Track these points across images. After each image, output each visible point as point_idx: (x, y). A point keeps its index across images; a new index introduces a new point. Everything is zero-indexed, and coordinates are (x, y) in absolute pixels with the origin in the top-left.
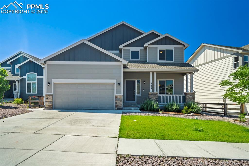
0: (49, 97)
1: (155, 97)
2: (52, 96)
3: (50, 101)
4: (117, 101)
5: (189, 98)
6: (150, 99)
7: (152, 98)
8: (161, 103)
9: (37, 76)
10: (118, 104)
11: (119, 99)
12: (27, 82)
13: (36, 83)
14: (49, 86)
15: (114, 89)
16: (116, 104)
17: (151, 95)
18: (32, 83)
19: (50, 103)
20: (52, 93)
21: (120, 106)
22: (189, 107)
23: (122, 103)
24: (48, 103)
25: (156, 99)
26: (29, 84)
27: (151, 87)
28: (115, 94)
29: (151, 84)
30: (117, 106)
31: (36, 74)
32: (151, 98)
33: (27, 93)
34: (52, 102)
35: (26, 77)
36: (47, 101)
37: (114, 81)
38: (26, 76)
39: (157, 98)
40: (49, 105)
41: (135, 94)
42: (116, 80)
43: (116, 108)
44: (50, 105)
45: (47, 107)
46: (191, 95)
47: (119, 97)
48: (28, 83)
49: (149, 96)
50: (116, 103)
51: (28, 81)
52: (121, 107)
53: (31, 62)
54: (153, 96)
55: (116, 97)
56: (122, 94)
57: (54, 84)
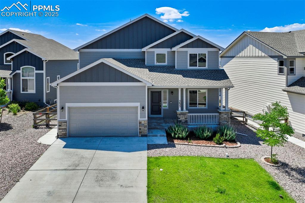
0: (63, 124)
1: (184, 117)
2: (66, 122)
3: (63, 128)
4: (141, 127)
5: (223, 118)
6: (179, 120)
7: (181, 118)
8: (191, 123)
9: (36, 70)
10: (142, 131)
11: (144, 125)
12: (22, 78)
13: (34, 79)
14: (62, 111)
15: (137, 113)
16: (140, 131)
17: (180, 115)
18: (29, 79)
19: (63, 130)
20: (66, 119)
21: (144, 133)
22: (222, 135)
23: (146, 129)
24: (61, 130)
25: (185, 120)
26: (25, 81)
27: (179, 105)
28: (139, 119)
29: (179, 101)
30: (141, 132)
31: (34, 69)
32: (179, 118)
33: (21, 92)
34: (66, 129)
35: (20, 72)
36: (61, 128)
37: (138, 104)
38: (20, 70)
39: (187, 118)
40: (62, 133)
41: (161, 106)
42: (139, 103)
43: (140, 135)
44: (64, 132)
45: (60, 135)
46: (225, 115)
47: (143, 122)
48: (23, 80)
49: (178, 116)
50: (140, 129)
51: (23, 76)
52: (146, 134)
53: (27, 52)
54: (182, 116)
55: (140, 123)
56: (147, 119)
57: (68, 108)
